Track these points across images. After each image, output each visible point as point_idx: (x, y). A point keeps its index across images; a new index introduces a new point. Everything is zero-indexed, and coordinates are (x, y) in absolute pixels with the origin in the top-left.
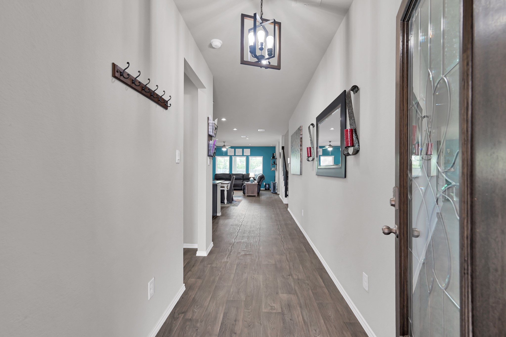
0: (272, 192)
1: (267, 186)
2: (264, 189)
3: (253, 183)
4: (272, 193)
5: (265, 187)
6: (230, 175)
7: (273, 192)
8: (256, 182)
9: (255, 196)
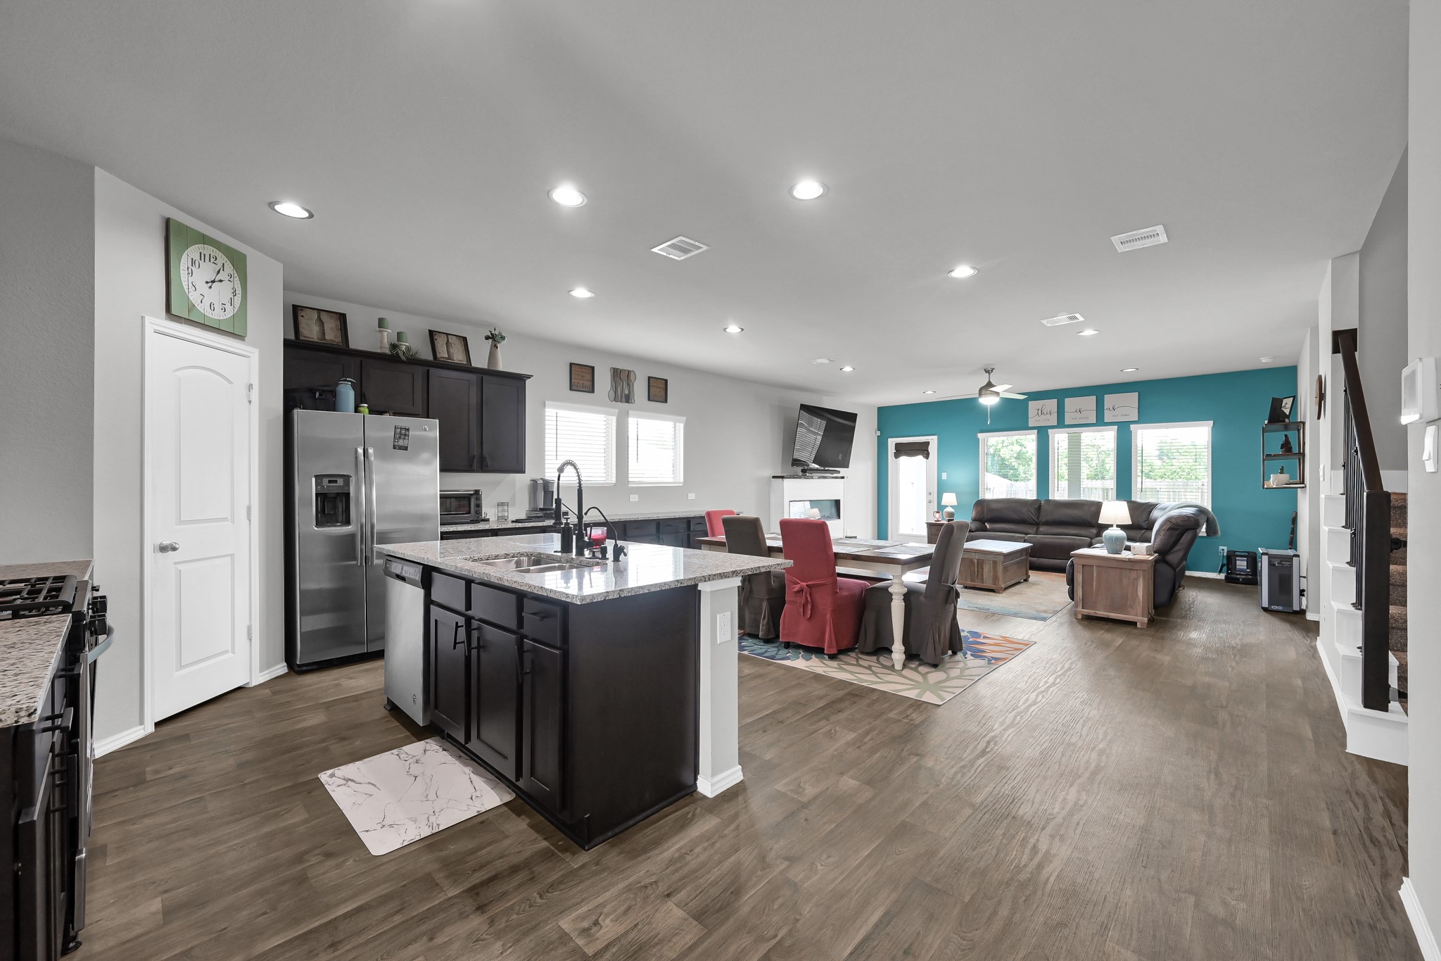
0: (1265, 604)
1: (1242, 564)
2: (1222, 576)
3: (1125, 555)
4: (1265, 609)
5: (1228, 569)
6: (1040, 507)
7: (1274, 607)
8: (1140, 551)
9: (1134, 624)
